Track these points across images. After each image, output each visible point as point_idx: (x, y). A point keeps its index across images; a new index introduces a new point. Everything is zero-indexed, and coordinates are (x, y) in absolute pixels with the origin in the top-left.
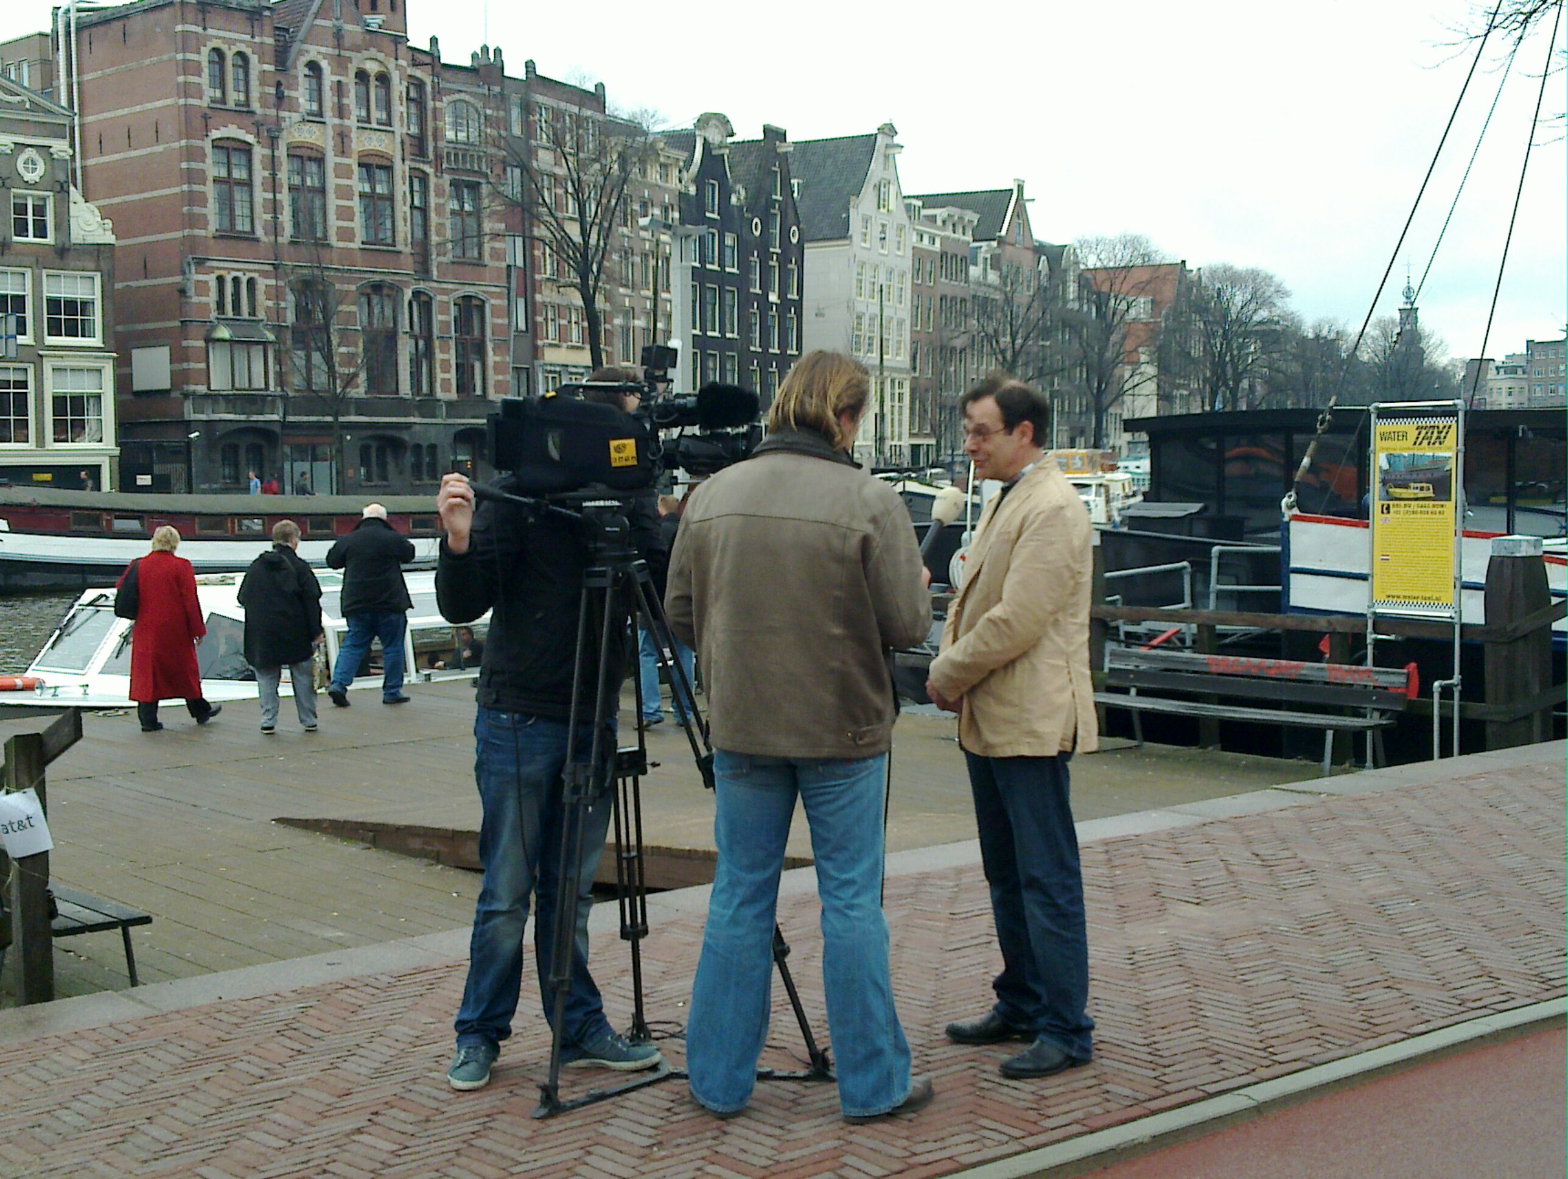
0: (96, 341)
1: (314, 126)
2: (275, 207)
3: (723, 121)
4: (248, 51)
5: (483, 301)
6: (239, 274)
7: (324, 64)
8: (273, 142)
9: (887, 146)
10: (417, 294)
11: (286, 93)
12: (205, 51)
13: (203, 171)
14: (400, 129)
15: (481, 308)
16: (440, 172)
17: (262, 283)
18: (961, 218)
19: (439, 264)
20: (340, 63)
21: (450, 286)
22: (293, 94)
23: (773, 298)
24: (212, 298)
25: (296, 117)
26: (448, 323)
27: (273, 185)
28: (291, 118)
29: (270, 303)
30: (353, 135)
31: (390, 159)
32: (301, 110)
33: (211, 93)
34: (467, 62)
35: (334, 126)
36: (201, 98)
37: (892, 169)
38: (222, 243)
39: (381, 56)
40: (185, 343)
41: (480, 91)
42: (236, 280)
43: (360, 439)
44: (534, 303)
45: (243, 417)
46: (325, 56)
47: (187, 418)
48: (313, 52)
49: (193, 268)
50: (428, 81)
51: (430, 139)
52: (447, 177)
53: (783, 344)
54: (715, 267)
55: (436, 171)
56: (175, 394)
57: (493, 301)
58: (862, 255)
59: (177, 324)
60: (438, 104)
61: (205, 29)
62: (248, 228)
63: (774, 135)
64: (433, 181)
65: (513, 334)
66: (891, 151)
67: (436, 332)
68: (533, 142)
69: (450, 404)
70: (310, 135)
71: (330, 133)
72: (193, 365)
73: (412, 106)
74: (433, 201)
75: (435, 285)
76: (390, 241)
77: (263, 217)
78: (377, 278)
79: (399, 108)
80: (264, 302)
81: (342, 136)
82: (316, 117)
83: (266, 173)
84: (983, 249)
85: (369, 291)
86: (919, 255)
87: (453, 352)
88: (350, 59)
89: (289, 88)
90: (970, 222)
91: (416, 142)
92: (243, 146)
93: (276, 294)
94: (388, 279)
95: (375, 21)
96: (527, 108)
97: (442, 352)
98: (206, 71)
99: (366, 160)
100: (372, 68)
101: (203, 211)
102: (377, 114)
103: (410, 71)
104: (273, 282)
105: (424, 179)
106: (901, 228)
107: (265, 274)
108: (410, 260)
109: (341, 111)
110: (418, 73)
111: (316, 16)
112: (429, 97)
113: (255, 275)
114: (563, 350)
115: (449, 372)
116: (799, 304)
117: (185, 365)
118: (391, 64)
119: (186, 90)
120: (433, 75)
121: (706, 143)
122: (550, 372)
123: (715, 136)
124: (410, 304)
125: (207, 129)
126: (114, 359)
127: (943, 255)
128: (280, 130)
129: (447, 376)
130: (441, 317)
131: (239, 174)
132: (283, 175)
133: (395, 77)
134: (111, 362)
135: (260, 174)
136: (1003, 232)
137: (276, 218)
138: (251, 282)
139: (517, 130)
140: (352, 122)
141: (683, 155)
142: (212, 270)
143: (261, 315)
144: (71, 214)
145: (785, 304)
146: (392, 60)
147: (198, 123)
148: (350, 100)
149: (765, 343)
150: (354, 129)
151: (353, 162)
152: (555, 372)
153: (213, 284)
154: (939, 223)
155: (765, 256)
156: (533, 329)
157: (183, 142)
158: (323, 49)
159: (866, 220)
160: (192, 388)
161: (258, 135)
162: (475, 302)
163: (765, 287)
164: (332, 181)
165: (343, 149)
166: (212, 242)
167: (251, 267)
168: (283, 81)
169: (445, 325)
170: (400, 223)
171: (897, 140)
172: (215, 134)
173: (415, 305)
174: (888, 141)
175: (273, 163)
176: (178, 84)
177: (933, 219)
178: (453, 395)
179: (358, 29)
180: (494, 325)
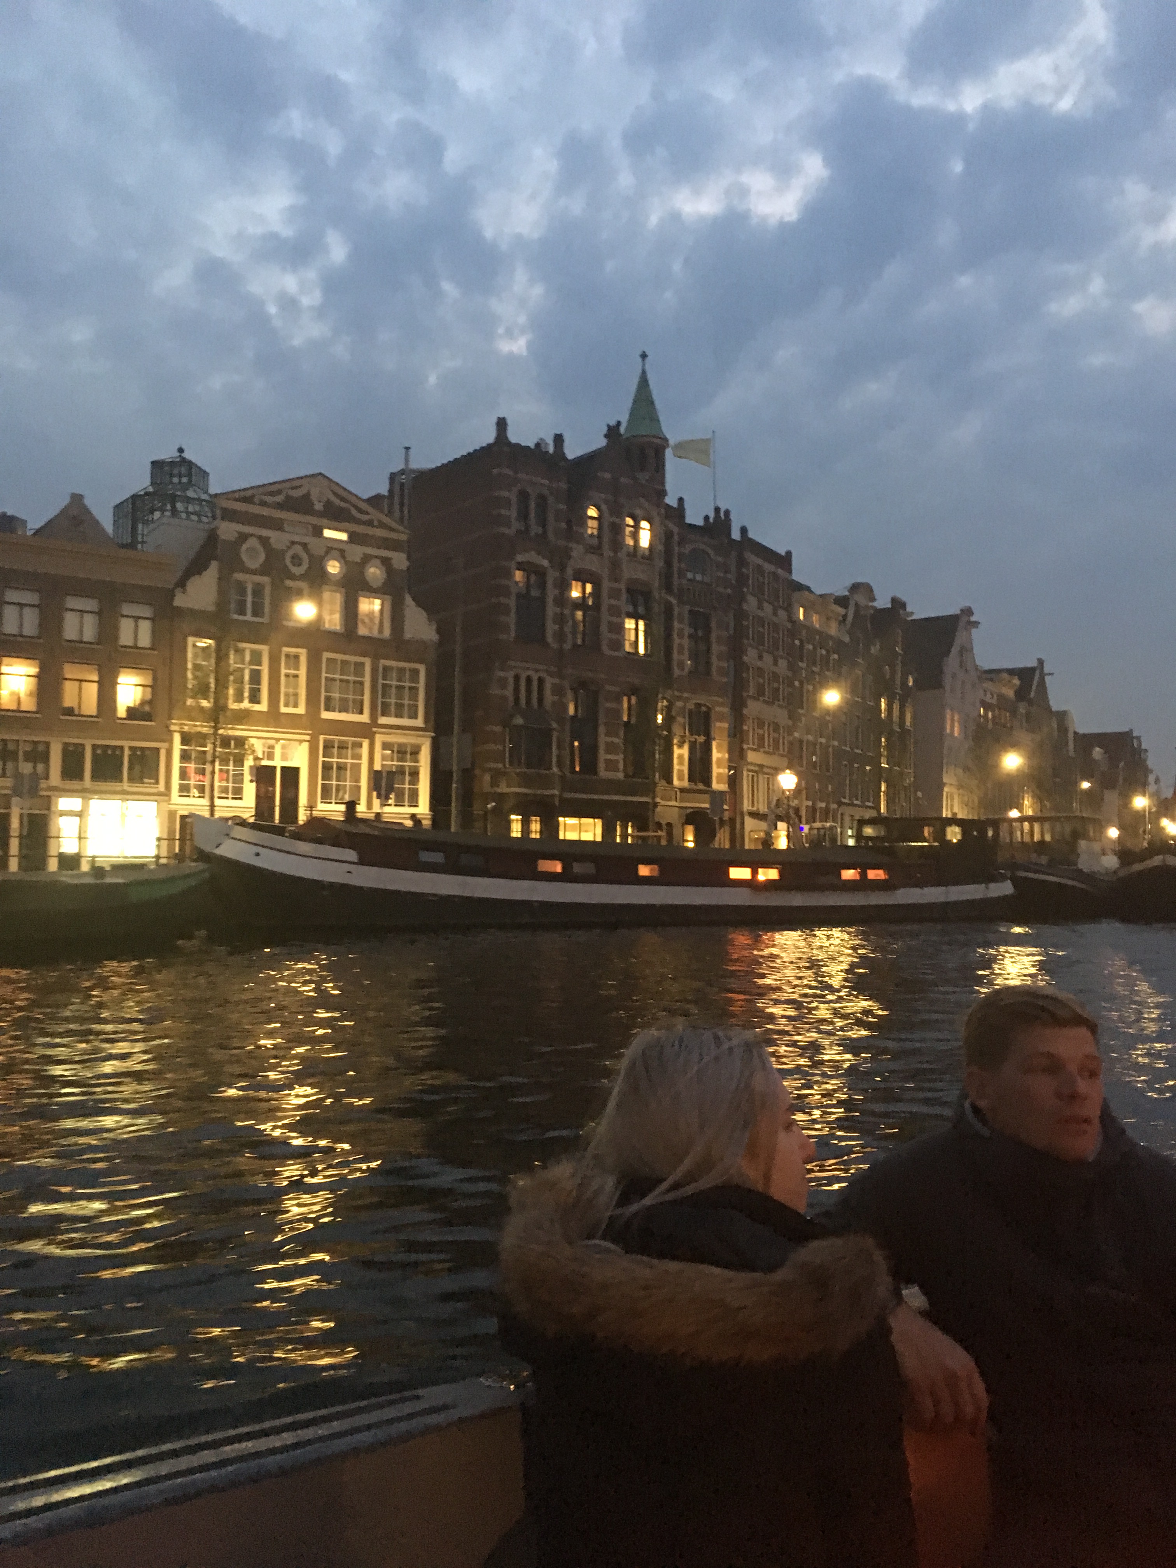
0: (419, 722)
3: (868, 590)
4: (547, 493)
5: (710, 708)
6: (532, 673)
7: (604, 508)
8: (563, 567)
9: (967, 623)
10: (661, 699)
11: (574, 528)
12: (515, 490)
13: (509, 587)
14: (658, 563)
15: (708, 714)
17: (549, 682)
18: (1009, 682)
19: (679, 677)
20: (615, 509)
21: (686, 694)
22: (580, 530)
24: (509, 692)
25: (581, 549)
26: (684, 725)
27: (561, 601)
28: (577, 550)
29: (554, 699)
30: (624, 566)
31: (650, 587)
32: (585, 543)
33: (516, 525)
34: (701, 522)
35: (609, 557)
36: (509, 528)
37: (968, 639)
38: (520, 647)
40: (484, 729)
41: (712, 542)
42: (529, 680)
43: (617, 815)
44: (741, 715)
45: (530, 791)
46: (605, 501)
47: (485, 791)
48: (597, 497)
49: (497, 665)
50: (677, 531)
51: (676, 576)
52: (687, 608)
54: (860, 700)
55: (679, 603)
56: (477, 771)
57: (717, 709)
58: (951, 702)
59: (483, 713)
60: (682, 551)
61: (516, 473)
62: (540, 635)
63: (898, 605)
64: (676, 611)
66: (968, 627)
67: (674, 730)
68: (745, 589)
69: (682, 790)
71: (607, 563)
72: (493, 747)
74: (676, 625)
75: (675, 693)
77: (551, 628)
79: (659, 547)
80: (549, 698)
81: (615, 567)
82: (596, 550)
83: (557, 592)
86: (984, 705)
87: (687, 749)
88: (623, 506)
89: (576, 525)
90: (1015, 685)
92: (540, 571)
93: (560, 691)
96: (741, 562)
97: (678, 747)
98: (514, 508)
99: (631, 586)
100: (639, 513)
101: (507, 619)
102: (640, 551)
104: (557, 681)
106: (974, 686)
107: (551, 674)
108: (661, 669)
109: (615, 546)
110: (670, 524)
111: (599, 468)
112: (676, 544)
113: (544, 675)
114: (760, 755)
115: (683, 765)
116: (912, 734)
117: (486, 747)
119: (499, 520)
120: (680, 528)
121: (857, 605)
122: (751, 771)
123: (862, 600)
125: (513, 553)
126: (431, 738)
128: (569, 558)
129: (681, 768)
130: (678, 719)
134: (428, 740)
135: (551, 592)
136: (1033, 695)
137: (561, 629)
138: (541, 681)
139: (734, 579)
140: (623, 555)
141: (842, 611)
142: (511, 668)
143: (548, 706)
144: (405, 616)
146: (655, 508)
148: (622, 538)
150: (624, 561)
151: (622, 587)
152: (754, 771)
153: (511, 681)
155: (891, 696)
158: (603, 496)
159: (954, 675)
160: (491, 765)
161: (551, 561)
162: (704, 709)
164: (606, 601)
165: (615, 576)
166: (512, 645)
167: (542, 668)
168: (573, 520)
169: (681, 725)
171: (972, 619)
172: (519, 558)
174: (967, 619)
175: (562, 585)
176: (492, 516)
177: (992, 680)
178: (686, 783)
179: (630, 482)
180: (717, 728)
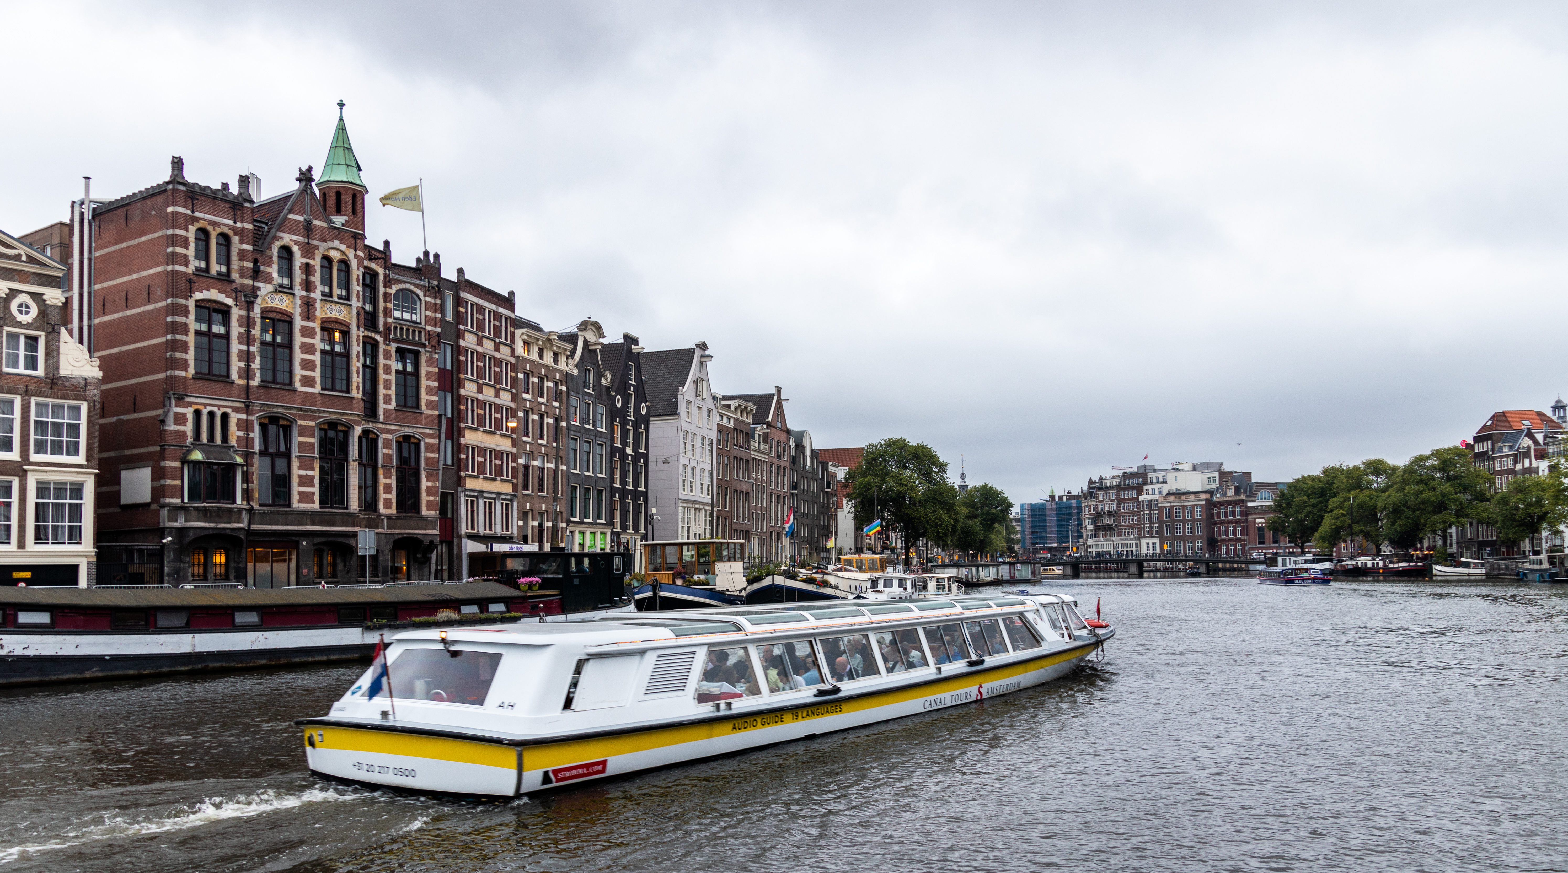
0: (81, 459)
1: (285, 297)
2: (247, 357)
3: (597, 327)
4: (231, 233)
5: (420, 440)
6: (215, 409)
7: (295, 249)
8: (249, 305)
9: (702, 356)
10: (366, 432)
11: (262, 268)
12: (192, 229)
13: (186, 325)
14: (356, 303)
15: (418, 446)
16: (387, 339)
17: (234, 418)
18: (746, 408)
19: (385, 411)
20: (308, 250)
21: (393, 427)
22: (269, 270)
23: (629, 451)
24: (189, 428)
25: (270, 288)
26: (391, 456)
27: (247, 339)
28: (265, 289)
29: (241, 434)
30: (318, 305)
31: (348, 325)
32: (275, 282)
33: (195, 264)
34: (413, 264)
35: (301, 297)
36: (187, 266)
37: (704, 371)
38: (200, 384)
39: (343, 247)
40: (163, 464)
41: (422, 283)
42: (211, 414)
43: (314, 545)
44: (459, 444)
45: (212, 525)
46: (296, 243)
47: (161, 526)
48: (287, 238)
49: (173, 402)
50: (381, 271)
51: (381, 315)
52: (394, 346)
53: (636, 483)
54: (590, 427)
55: (385, 340)
56: (154, 507)
57: (427, 440)
58: (686, 427)
59: (158, 448)
60: (388, 290)
61: (193, 212)
62: (224, 373)
63: (630, 340)
64: (382, 348)
65: (441, 467)
66: (704, 360)
67: (381, 461)
68: (462, 327)
69: (389, 517)
70: (281, 303)
71: (299, 302)
72: (169, 482)
73: (368, 290)
74: (382, 361)
75: (381, 426)
76: (344, 389)
77: (236, 365)
78: (333, 417)
79: (356, 288)
80: (235, 433)
81: (308, 306)
82: (286, 290)
83: (242, 330)
84: (759, 429)
85: (326, 427)
86: (721, 429)
87: (394, 477)
88: (317, 248)
89: (264, 265)
90: (751, 410)
91: (369, 317)
92: (223, 308)
93: (246, 426)
94: (343, 418)
95: (339, 220)
96: (458, 302)
97: (385, 477)
98: (192, 246)
99: (326, 325)
100: (335, 255)
101: (184, 356)
102: (337, 291)
103: (366, 263)
104: (244, 416)
105: (375, 345)
106: (710, 411)
107: (236, 410)
108: (362, 404)
109: (308, 286)
110: (373, 266)
111: (290, 211)
112: (381, 285)
113: (229, 410)
114: (480, 481)
115: (390, 493)
116: (646, 456)
117: (162, 482)
118: (351, 254)
119: (174, 258)
120: (385, 269)
121: (586, 342)
122: (470, 496)
123: (591, 337)
124: (360, 438)
125: (191, 291)
126: (96, 475)
127: (735, 429)
128: (256, 297)
129: (388, 496)
130: (385, 451)
131: (218, 329)
132: (256, 332)
133: (354, 263)
134: (93, 477)
135: (236, 330)
136: (770, 419)
137: (248, 366)
138: (225, 417)
139: (449, 318)
140: (317, 295)
141: (570, 347)
142: (190, 404)
143: (233, 442)
144: (61, 351)
145: (637, 456)
146: (352, 251)
147: (182, 285)
148: (317, 278)
149: (624, 482)
150: (318, 301)
151: (316, 325)
152: (473, 496)
153: (190, 417)
154: (733, 409)
155: (624, 423)
156: (458, 465)
157: (169, 301)
158: (295, 238)
159: (689, 402)
160: (168, 500)
161: (236, 299)
162: (413, 440)
163: (625, 444)
164: (298, 339)
165: (308, 315)
166: (192, 382)
167: (226, 403)
168: (260, 259)
169: (388, 457)
170: (354, 375)
171: (707, 353)
172: (198, 296)
173: (364, 440)
174: (702, 353)
175: (248, 323)
176: (167, 254)
177: (729, 406)
178: (393, 511)
179: (325, 225)
180: (427, 459)
